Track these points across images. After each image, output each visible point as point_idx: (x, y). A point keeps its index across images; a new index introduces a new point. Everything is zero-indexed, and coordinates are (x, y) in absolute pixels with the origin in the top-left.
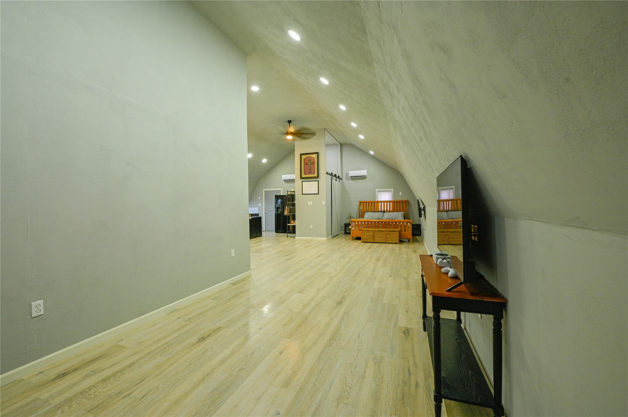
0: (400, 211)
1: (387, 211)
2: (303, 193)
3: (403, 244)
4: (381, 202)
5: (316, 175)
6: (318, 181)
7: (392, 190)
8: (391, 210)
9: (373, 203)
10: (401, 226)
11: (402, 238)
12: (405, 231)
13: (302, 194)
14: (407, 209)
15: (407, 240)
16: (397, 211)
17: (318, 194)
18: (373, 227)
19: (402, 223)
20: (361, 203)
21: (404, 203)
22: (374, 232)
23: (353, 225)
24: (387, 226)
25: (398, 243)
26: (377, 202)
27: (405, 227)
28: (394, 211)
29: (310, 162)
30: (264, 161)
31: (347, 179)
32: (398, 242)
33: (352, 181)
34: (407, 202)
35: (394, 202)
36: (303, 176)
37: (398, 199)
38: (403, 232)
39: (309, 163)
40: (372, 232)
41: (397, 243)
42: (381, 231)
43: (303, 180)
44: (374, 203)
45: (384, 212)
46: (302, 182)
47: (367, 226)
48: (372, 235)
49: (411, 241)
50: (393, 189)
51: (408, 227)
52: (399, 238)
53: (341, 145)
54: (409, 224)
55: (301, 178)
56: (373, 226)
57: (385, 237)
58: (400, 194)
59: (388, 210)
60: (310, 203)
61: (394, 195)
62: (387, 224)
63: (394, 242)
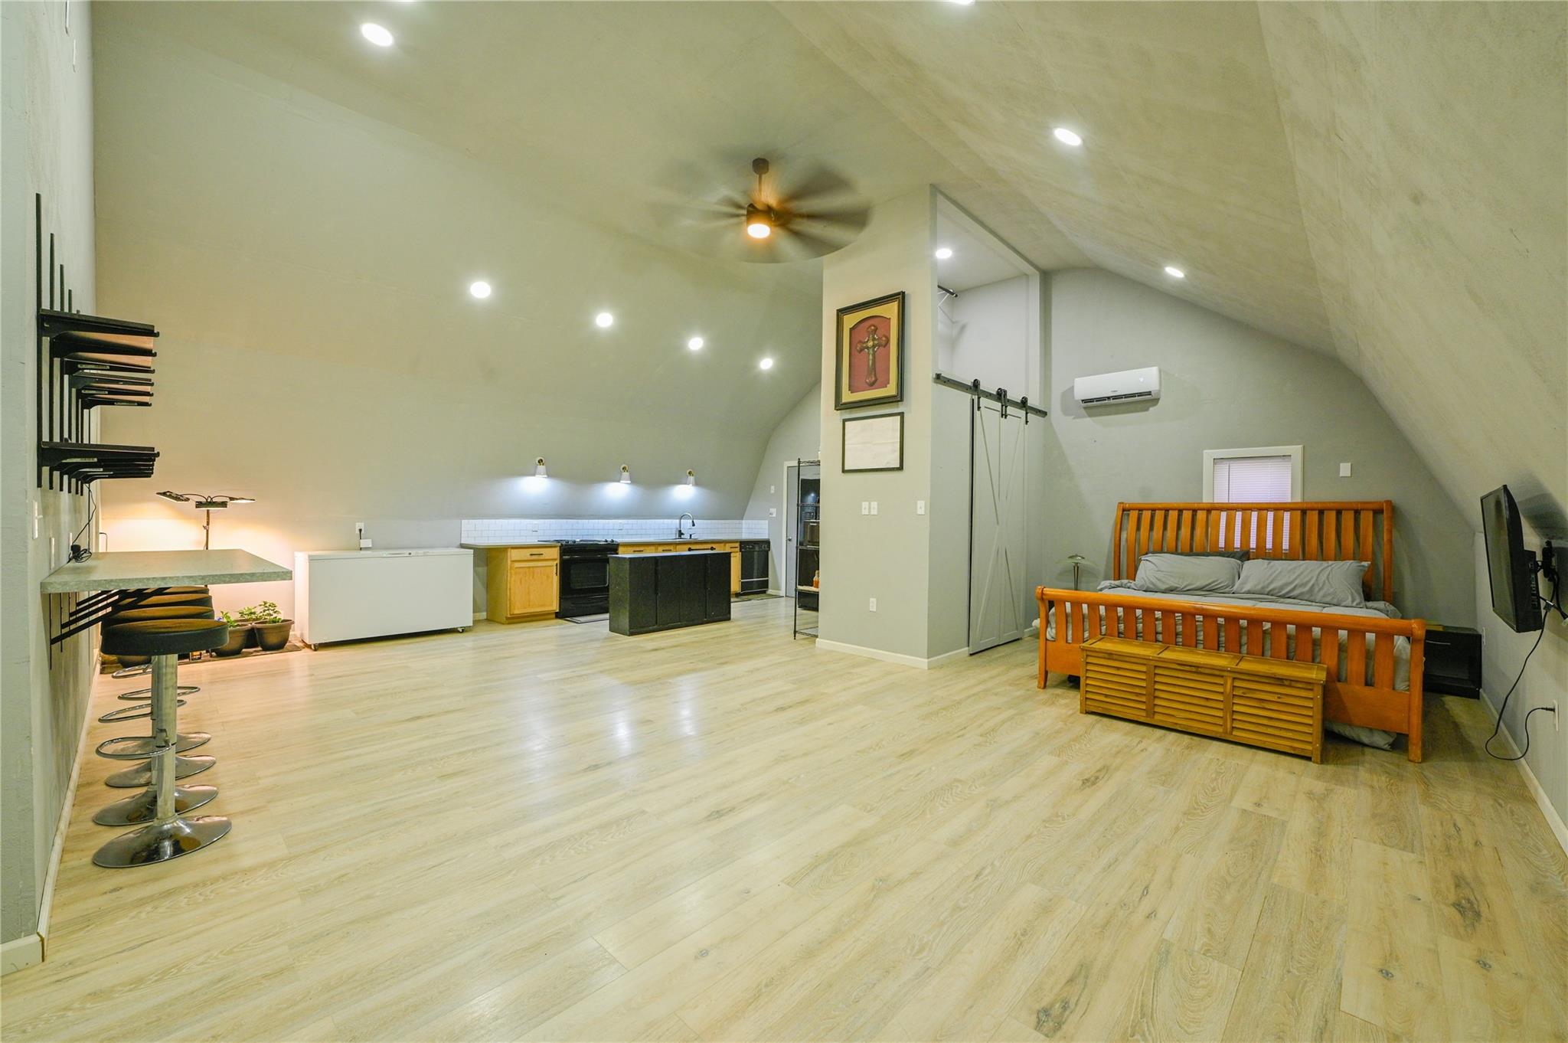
0: (1339, 556)
1: (1261, 554)
2: (846, 468)
3: (1350, 770)
4: (1231, 509)
5: (891, 390)
6: (902, 414)
7: (1296, 450)
8: (1286, 545)
9: (1187, 515)
10: (1342, 648)
11: (1350, 724)
12: (1368, 683)
13: (844, 471)
14: (1386, 547)
15: (1381, 740)
16: (1322, 556)
17: (901, 468)
18: (1160, 637)
19: (1352, 632)
20: (1125, 511)
21: (1367, 518)
22: (1155, 668)
23: (1053, 614)
24: (1244, 639)
25: (1317, 756)
26: (1209, 511)
27: (1368, 656)
28: (1301, 552)
29: (874, 339)
30: (767, 364)
31: (1066, 411)
32: (1313, 746)
33: (1089, 419)
34: (1386, 513)
35: (1304, 512)
36: (847, 397)
37: (1326, 494)
38: (1353, 690)
39: (870, 344)
40: (1144, 669)
41: (1309, 759)
42: (1196, 669)
43: (847, 415)
44: (1195, 511)
45: (1245, 555)
46: (844, 421)
47: (1122, 626)
48: (1144, 684)
49: (1416, 751)
50: (1300, 447)
51: (1396, 661)
52: (1324, 720)
53: (1047, 277)
54: (1400, 641)
55: (840, 406)
56: (1160, 629)
57: (1221, 706)
58: (1345, 469)
59: (1269, 545)
60: (870, 508)
61: (1306, 477)
62: (1241, 628)
63: (1283, 745)
